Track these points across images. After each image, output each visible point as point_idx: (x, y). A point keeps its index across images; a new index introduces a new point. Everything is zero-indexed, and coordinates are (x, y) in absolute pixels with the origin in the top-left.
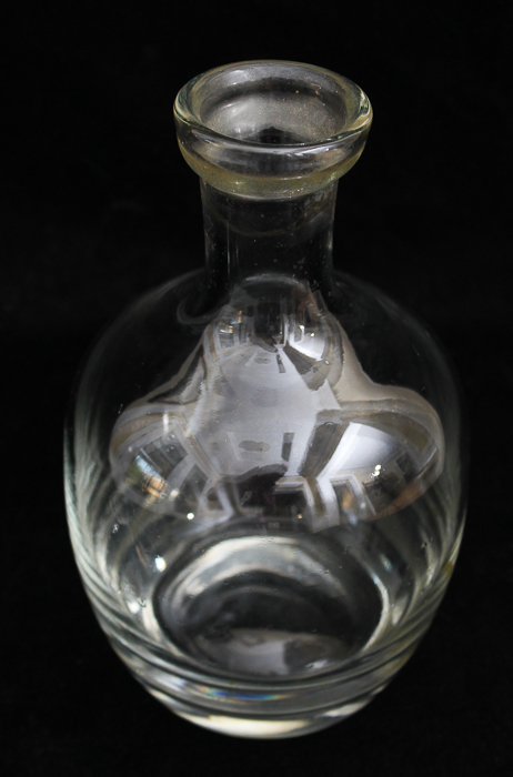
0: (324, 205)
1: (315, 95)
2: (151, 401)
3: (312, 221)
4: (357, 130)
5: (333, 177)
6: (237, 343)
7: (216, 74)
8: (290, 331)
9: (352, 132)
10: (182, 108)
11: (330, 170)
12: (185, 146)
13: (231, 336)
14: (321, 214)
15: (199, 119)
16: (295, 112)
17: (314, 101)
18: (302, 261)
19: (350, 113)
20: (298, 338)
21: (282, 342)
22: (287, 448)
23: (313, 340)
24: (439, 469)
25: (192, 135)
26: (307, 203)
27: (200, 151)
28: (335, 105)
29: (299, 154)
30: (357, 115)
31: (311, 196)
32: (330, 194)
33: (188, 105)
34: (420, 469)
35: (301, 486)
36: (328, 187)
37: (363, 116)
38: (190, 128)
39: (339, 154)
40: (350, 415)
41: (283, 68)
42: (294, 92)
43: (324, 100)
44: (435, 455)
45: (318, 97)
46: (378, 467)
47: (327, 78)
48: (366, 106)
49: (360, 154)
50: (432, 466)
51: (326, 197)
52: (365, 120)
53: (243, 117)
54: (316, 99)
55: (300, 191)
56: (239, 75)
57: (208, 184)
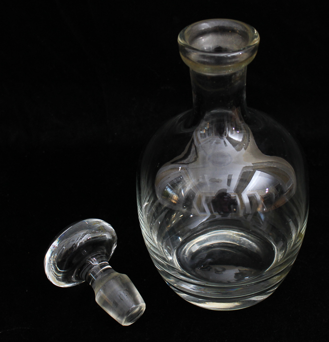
0: (241, 77)
1: (236, 33)
2: (172, 163)
3: (236, 84)
4: (253, 45)
5: (244, 65)
6: (207, 137)
7: (196, 25)
8: (228, 131)
9: (251, 46)
10: (181, 39)
11: (242, 62)
12: (182, 54)
13: (205, 134)
14: (239, 81)
15: (188, 43)
16: (229, 40)
17: (237, 35)
18: (232, 101)
19: (250, 39)
20: (232, 133)
21: (226, 135)
22: (229, 181)
23: (238, 135)
24: (294, 192)
25: (185, 50)
26: (233, 76)
27: (189, 56)
28: (245, 36)
29: (229, 56)
30: (253, 39)
31: (235, 74)
32: (243, 73)
33: (183, 38)
34: (285, 191)
35: (235, 197)
36: (242, 70)
37: (255, 39)
38: (184, 47)
39: (246, 56)
40: (256, 168)
41: (224, 22)
42: (229, 31)
43: (240, 35)
44: (292, 186)
45: (238, 34)
46: (267, 189)
47: (242, 25)
48: (256, 35)
49: (255, 55)
50: (291, 190)
51: (241, 74)
52: (257, 41)
53: (207, 43)
54: (237, 34)
55: (230, 71)
56: (205, 25)
57: (192, 70)
